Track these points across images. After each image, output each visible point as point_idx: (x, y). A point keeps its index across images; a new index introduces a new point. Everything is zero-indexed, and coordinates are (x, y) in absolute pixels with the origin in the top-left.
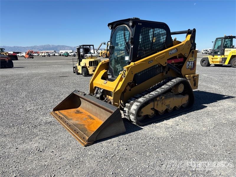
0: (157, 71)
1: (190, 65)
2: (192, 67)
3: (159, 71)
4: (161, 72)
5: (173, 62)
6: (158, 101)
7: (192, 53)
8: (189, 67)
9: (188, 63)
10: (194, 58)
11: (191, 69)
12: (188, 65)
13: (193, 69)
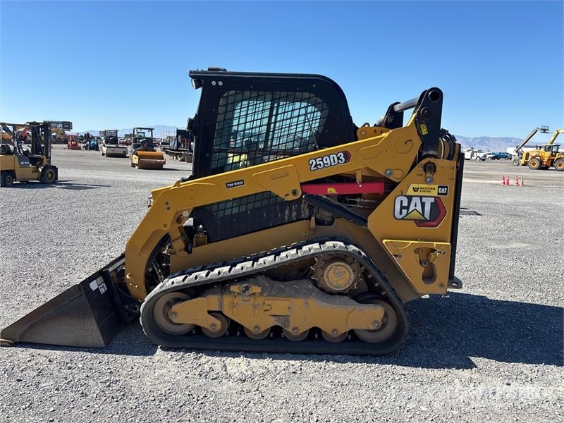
0: (287, 212)
1: (412, 208)
2: (427, 215)
3: (294, 214)
4: (303, 216)
5: (331, 190)
6: (235, 297)
7: (422, 169)
8: (408, 214)
9: (402, 201)
10: (436, 186)
11: (421, 223)
12: (402, 207)
13: (434, 223)
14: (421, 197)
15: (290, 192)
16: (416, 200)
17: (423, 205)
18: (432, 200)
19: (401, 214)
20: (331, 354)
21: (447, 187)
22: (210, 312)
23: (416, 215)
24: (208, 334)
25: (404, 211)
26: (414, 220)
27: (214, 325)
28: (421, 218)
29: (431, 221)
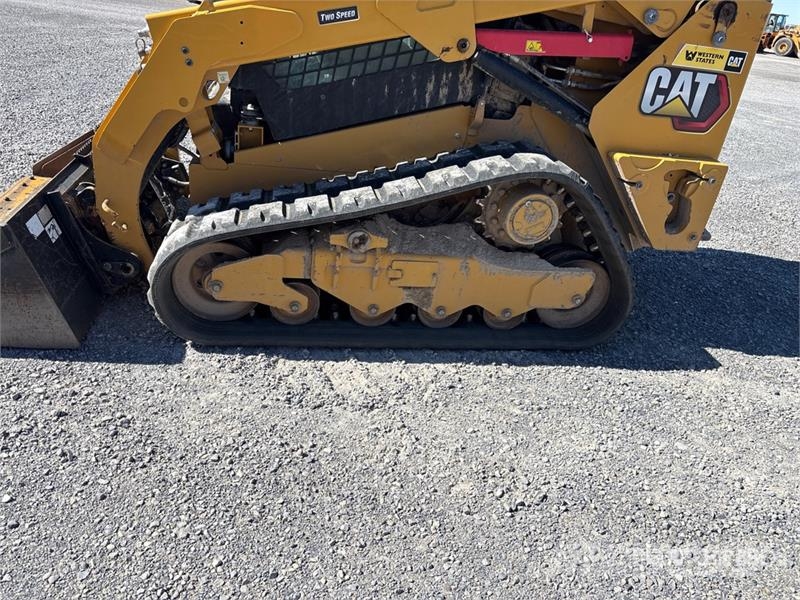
0: (430, 87)
1: (674, 92)
2: (695, 110)
3: (444, 91)
4: (460, 97)
5: (534, 46)
6: (339, 254)
7: (712, 15)
8: (664, 104)
9: (660, 78)
10: (726, 52)
11: (681, 123)
12: (658, 91)
13: (703, 125)
14: (695, 72)
15: (453, 44)
16: (685, 78)
17: (695, 86)
18: (712, 79)
19: (652, 103)
20: (499, 350)
21: (743, 55)
22: (286, 281)
23: (677, 108)
24: (281, 318)
25: (660, 99)
26: (672, 117)
27: (293, 304)
28: (685, 113)
29: (699, 119)
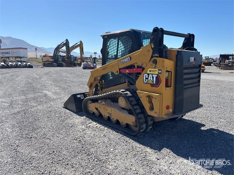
2: (154, 82)
6: (100, 104)
7: (152, 62)
8: (148, 81)
9: (146, 76)
10: (157, 70)
11: (152, 85)
12: (146, 78)
13: (157, 86)
14: (152, 74)
15: (116, 72)
16: (150, 75)
17: (153, 77)
18: (156, 76)
19: (146, 81)
21: (161, 70)
22: (96, 108)
25: (147, 80)
26: (150, 84)
27: (96, 112)
28: (152, 83)
29: (156, 85)
